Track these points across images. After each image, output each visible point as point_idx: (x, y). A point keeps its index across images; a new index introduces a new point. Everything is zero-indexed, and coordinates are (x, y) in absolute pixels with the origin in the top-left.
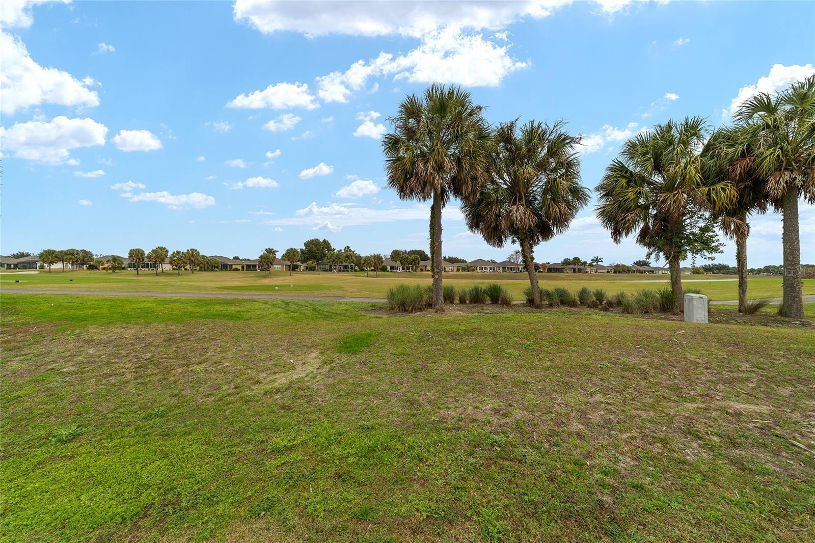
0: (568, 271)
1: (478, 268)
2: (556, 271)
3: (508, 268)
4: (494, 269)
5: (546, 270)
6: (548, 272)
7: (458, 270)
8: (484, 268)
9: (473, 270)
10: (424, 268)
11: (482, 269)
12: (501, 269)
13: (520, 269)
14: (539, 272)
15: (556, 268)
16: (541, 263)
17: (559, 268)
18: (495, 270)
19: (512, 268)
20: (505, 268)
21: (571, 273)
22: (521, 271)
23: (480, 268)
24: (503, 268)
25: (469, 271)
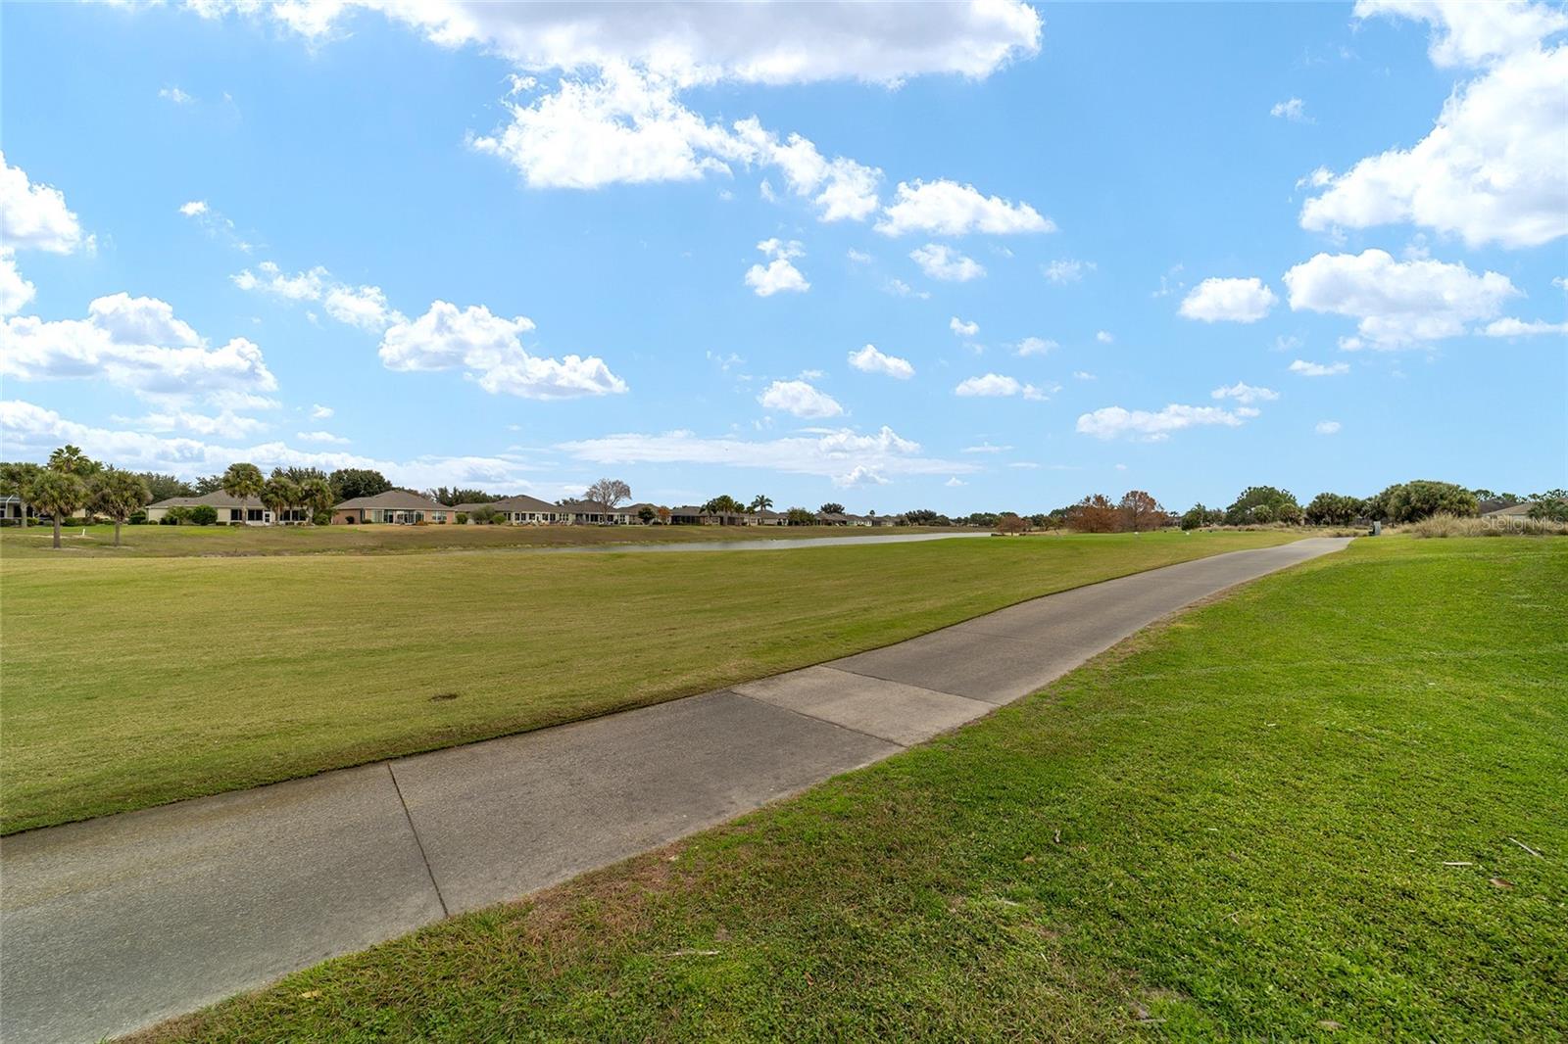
0: (711, 522)
1: (513, 515)
2: (688, 522)
3: (587, 516)
4: (553, 517)
5: (670, 519)
6: (672, 524)
7: (462, 520)
8: (528, 517)
9: (500, 521)
10: (356, 516)
11: (524, 518)
12: (572, 518)
13: (615, 518)
14: (654, 523)
15: (689, 517)
16: (659, 506)
17: (693, 517)
18: (557, 517)
19: (596, 516)
20: (581, 515)
21: (716, 526)
22: (616, 522)
23: (517, 515)
24: (577, 515)
25: (491, 523)
